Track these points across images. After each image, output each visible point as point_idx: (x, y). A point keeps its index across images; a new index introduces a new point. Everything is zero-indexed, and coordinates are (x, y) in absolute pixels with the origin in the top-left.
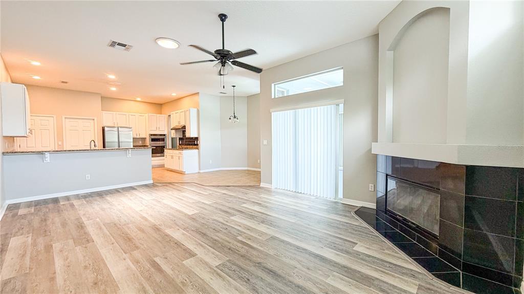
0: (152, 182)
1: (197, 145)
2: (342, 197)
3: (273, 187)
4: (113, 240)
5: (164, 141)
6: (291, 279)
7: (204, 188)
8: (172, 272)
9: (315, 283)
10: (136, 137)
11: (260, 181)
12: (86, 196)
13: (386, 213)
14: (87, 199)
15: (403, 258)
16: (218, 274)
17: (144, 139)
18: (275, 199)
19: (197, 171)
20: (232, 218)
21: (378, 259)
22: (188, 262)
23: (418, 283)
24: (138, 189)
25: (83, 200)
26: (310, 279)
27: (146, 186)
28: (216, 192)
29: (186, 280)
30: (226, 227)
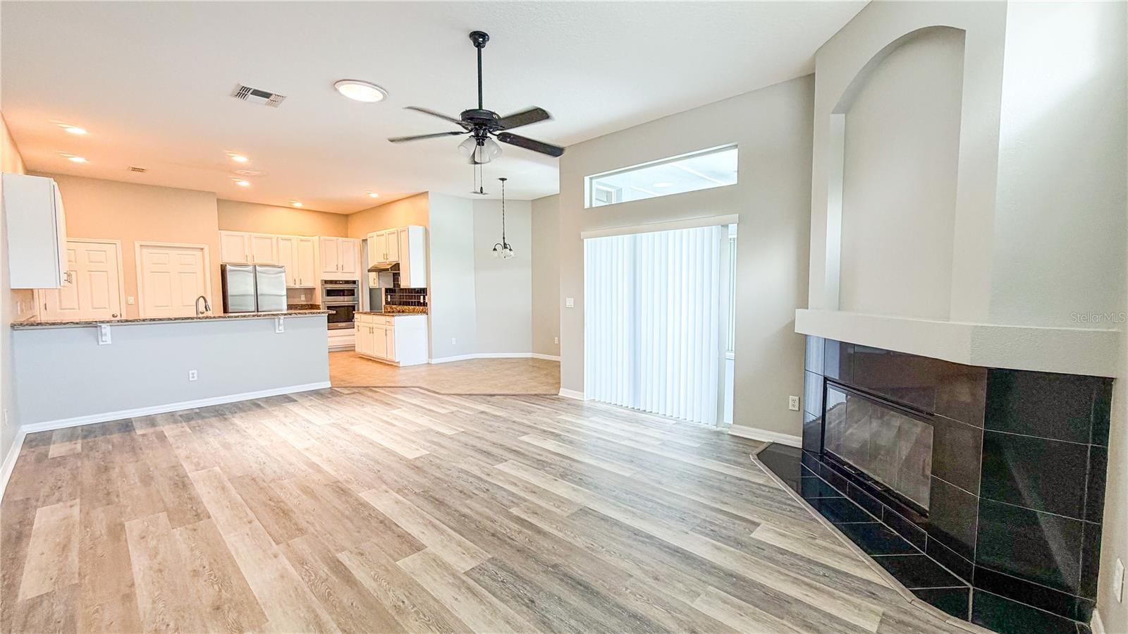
0: (328, 385)
1: (425, 304)
2: (732, 422)
3: (586, 397)
4: (251, 515)
5: (353, 295)
6: (620, 600)
7: (438, 400)
8: (374, 585)
9: (670, 609)
10: (292, 285)
11: (558, 384)
12: (189, 417)
13: (821, 459)
14: (193, 423)
15: (853, 555)
16: (469, 589)
17: (310, 291)
18: (589, 425)
19: (424, 360)
20: (500, 466)
21: (802, 558)
22: (408, 563)
23: (881, 610)
24: (300, 401)
25: (184, 424)
26: (659, 602)
27: (318, 394)
28: (465, 408)
29: (403, 602)
30: (487, 486)
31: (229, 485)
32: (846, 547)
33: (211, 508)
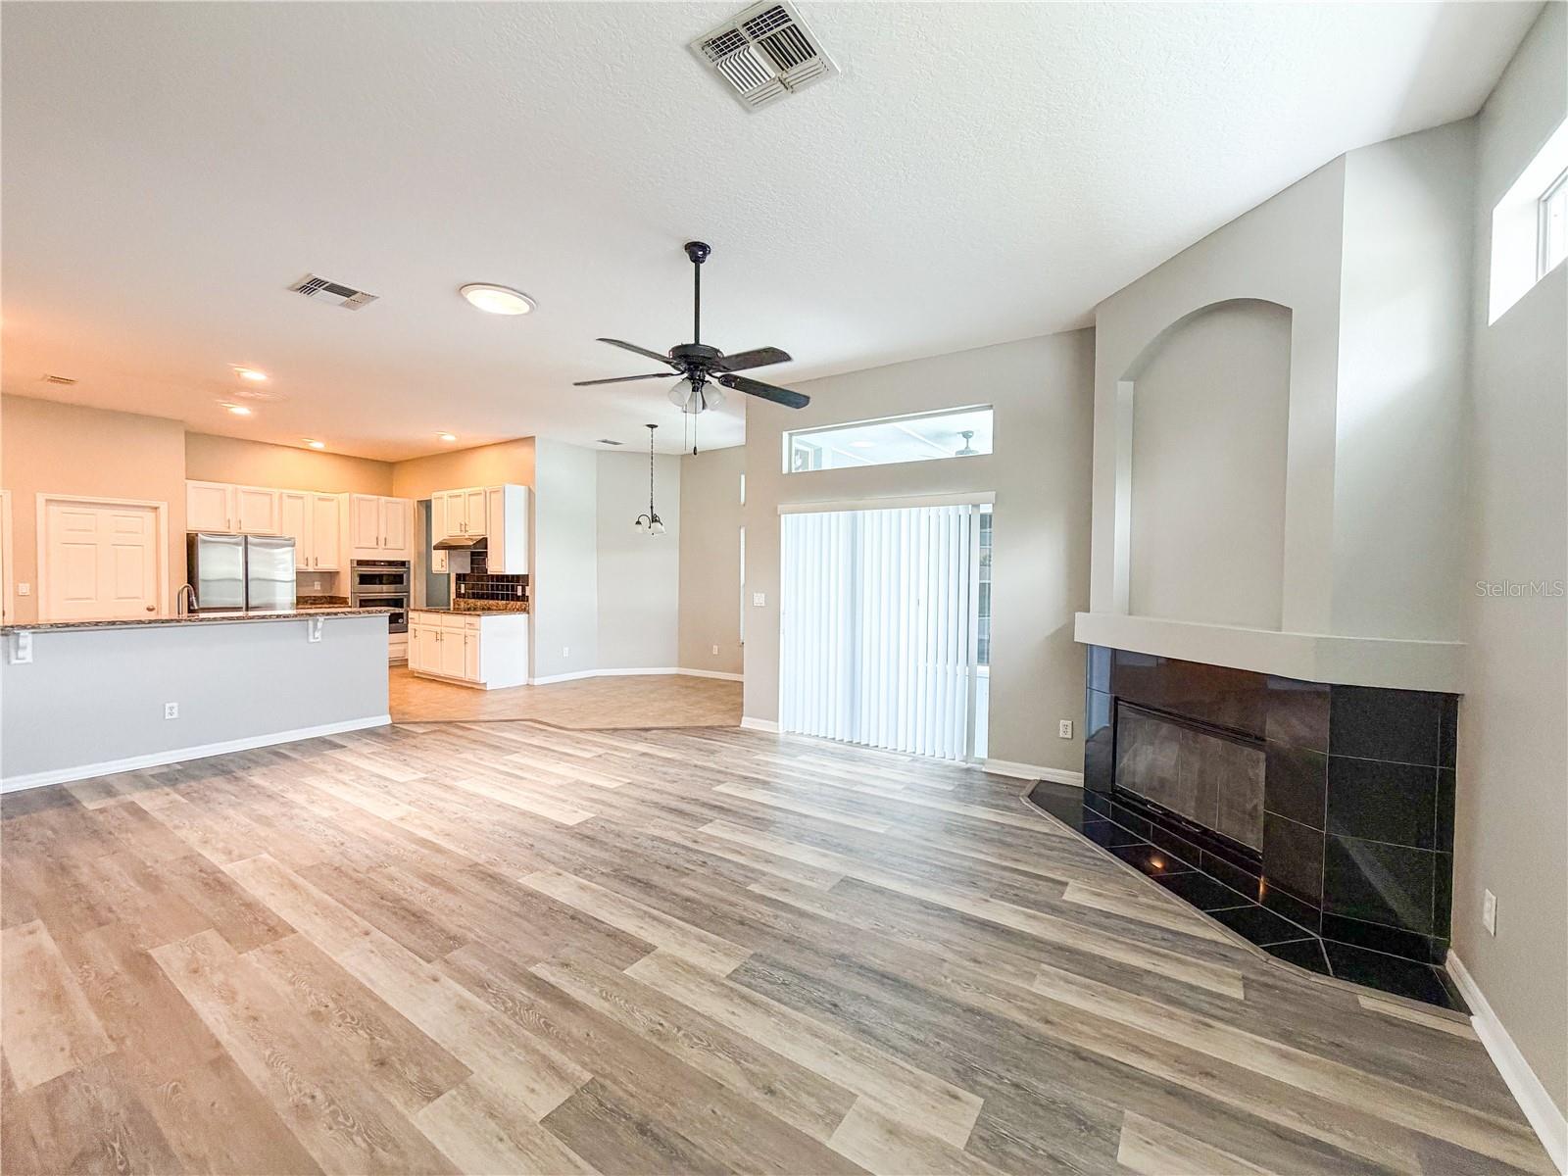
0: (387, 720)
1: (524, 598)
2: (986, 757)
3: (781, 728)
5: (402, 583)
8: (606, 1005)
10: (303, 567)
12: (171, 777)
13: (1114, 799)
15: (1184, 913)
17: (331, 576)
18: (788, 766)
19: (521, 679)
20: (706, 829)
22: (640, 971)
24: (350, 745)
26: (989, 989)
29: (661, 1025)
30: (702, 858)
31: (300, 880)
32: (1172, 904)
33: (289, 916)
